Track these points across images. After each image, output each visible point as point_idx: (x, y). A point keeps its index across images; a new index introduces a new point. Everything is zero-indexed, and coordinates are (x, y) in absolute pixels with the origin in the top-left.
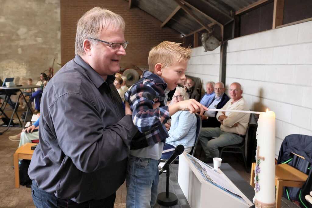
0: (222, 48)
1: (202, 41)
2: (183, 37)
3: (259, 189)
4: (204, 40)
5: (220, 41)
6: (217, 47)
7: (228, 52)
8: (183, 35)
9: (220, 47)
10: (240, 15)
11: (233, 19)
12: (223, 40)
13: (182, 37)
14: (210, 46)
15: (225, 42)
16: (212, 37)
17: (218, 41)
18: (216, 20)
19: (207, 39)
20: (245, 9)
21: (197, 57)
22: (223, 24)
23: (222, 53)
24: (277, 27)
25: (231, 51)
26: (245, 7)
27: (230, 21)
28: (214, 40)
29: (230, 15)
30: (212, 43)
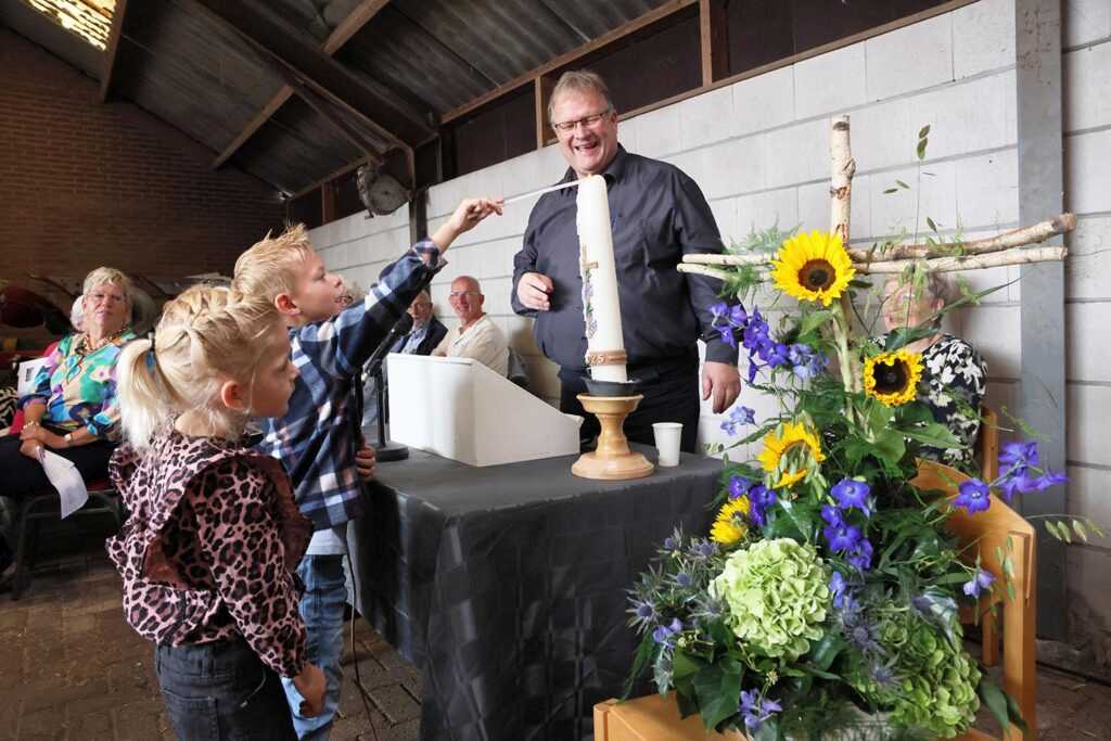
0: (415, 208)
1: (359, 187)
2: (285, 202)
3: (594, 326)
4: (365, 186)
5: (407, 188)
6: (402, 205)
7: (432, 219)
8: (284, 196)
9: (407, 205)
10: (452, 125)
11: (436, 134)
12: (414, 186)
13: (283, 199)
14: (385, 201)
15: (421, 190)
16: (388, 178)
17: (403, 189)
18: (394, 133)
19: (372, 182)
20: (464, 108)
21: (337, 249)
22: (412, 145)
23: (415, 221)
24: (550, 142)
25: (437, 215)
26: (465, 105)
27: (429, 140)
28: (390, 186)
29: (428, 124)
30: (386, 193)
